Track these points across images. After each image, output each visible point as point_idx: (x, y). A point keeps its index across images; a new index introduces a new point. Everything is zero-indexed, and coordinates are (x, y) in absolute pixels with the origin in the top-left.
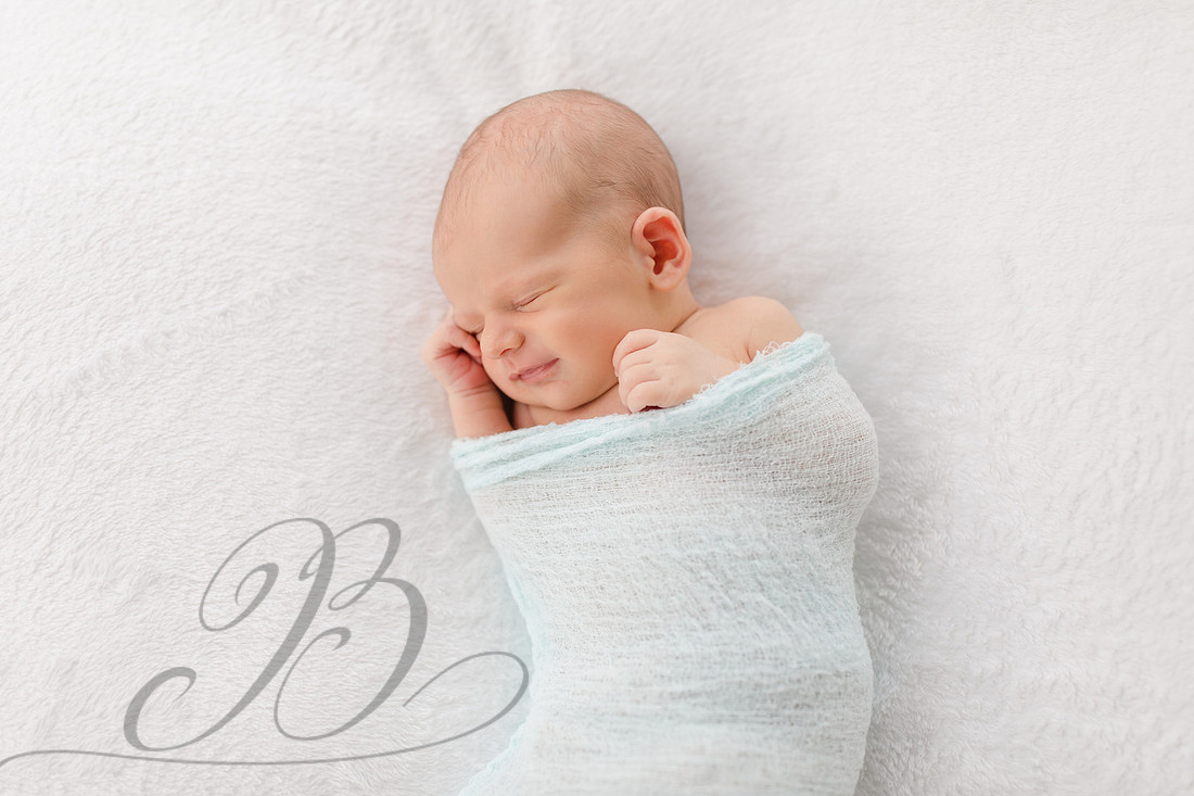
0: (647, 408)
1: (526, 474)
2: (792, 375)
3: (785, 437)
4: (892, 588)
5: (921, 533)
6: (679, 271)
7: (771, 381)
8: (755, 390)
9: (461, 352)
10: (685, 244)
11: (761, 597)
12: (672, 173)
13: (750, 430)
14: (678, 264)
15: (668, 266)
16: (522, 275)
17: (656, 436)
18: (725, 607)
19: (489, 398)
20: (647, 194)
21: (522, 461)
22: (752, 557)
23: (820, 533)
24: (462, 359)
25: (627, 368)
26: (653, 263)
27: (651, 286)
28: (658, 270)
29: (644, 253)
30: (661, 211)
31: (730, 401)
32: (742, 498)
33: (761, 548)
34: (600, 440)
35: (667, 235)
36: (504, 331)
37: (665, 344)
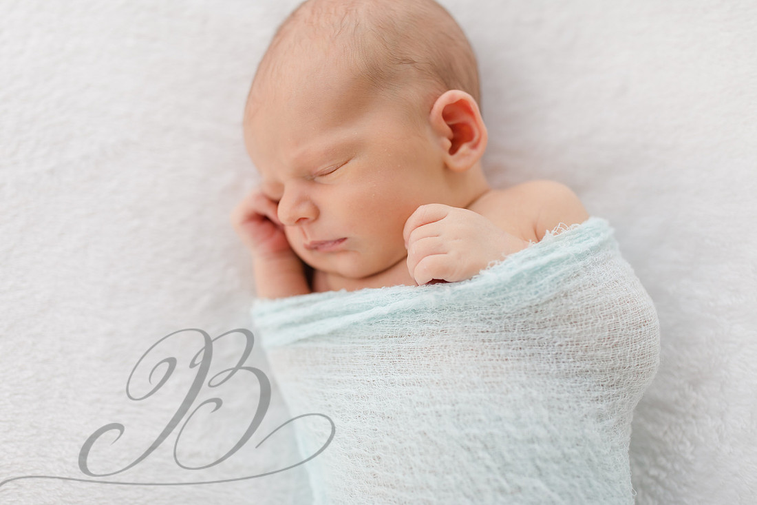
0: (434, 281)
1: (315, 337)
2: (580, 257)
3: (571, 319)
4: (663, 468)
5: (694, 417)
6: (475, 153)
7: (559, 261)
8: (543, 269)
9: (264, 219)
10: (482, 126)
11: (539, 483)
12: (471, 60)
13: (535, 309)
14: (475, 147)
15: (464, 148)
16: (319, 144)
17: (440, 309)
18: (502, 491)
19: (289, 262)
20: (446, 75)
21: (312, 325)
22: (532, 441)
23: (600, 417)
24: (266, 226)
25: (416, 240)
26: (448, 144)
27: (446, 167)
28: (453, 150)
29: (439, 134)
30: (459, 94)
31: (517, 278)
32: (524, 379)
33: (541, 432)
34: (385, 310)
35: (464, 118)
36: (302, 200)
37: (455, 219)
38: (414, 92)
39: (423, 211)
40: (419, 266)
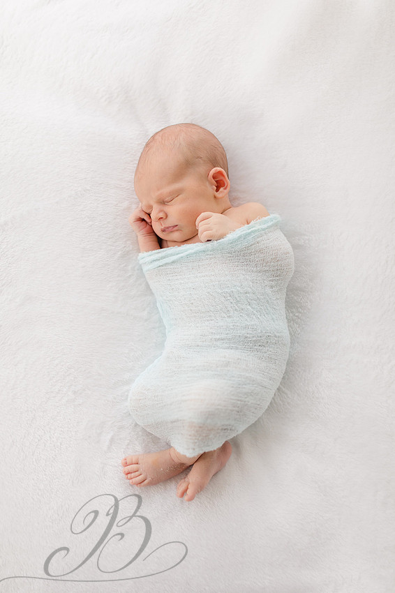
0: (208, 241)
2: (263, 230)
3: (260, 251)
4: (300, 312)
5: (311, 292)
6: (226, 191)
7: (256, 231)
8: (249, 234)
9: (143, 220)
10: (228, 182)
11: (249, 307)
13: (247, 248)
14: (225, 189)
15: (221, 189)
16: (167, 190)
17: (213, 250)
19: (153, 237)
20: (214, 163)
22: (246, 293)
23: (272, 287)
24: (144, 223)
26: (215, 188)
27: (215, 197)
28: (217, 190)
29: (212, 184)
30: (219, 169)
31: (240, 237)
32: (244, 273)
33: (250, 290)
35: (221, 178)
36: (160, 211)
38: (202, 169)
39: (203, 215)
40: (203, 235)
